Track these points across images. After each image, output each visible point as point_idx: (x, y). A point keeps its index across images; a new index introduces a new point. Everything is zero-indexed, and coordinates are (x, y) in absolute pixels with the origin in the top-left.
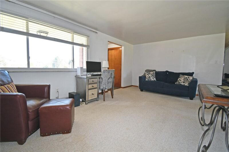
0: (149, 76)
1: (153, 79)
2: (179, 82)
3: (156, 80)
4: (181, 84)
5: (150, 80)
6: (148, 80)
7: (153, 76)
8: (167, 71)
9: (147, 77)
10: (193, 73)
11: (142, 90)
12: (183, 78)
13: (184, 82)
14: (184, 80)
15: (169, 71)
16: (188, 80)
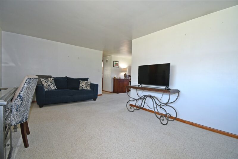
0: (48, 85)
1: (53, 87)
2: (83, 88)
3: (57, 89)
4: (84, 89)
5: (50, 89)
6: (48, 89)
7: (53, 84)
8: (66, 77)
9: (45, 86)
10: (88, 78)
11: (41, 106)
12: (84, 84)
13: (86, 87)
14: (86, 85)
15: (69, 77)
16: (88, 85)
